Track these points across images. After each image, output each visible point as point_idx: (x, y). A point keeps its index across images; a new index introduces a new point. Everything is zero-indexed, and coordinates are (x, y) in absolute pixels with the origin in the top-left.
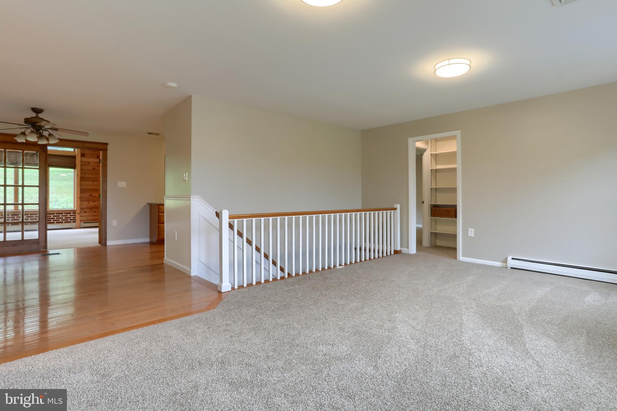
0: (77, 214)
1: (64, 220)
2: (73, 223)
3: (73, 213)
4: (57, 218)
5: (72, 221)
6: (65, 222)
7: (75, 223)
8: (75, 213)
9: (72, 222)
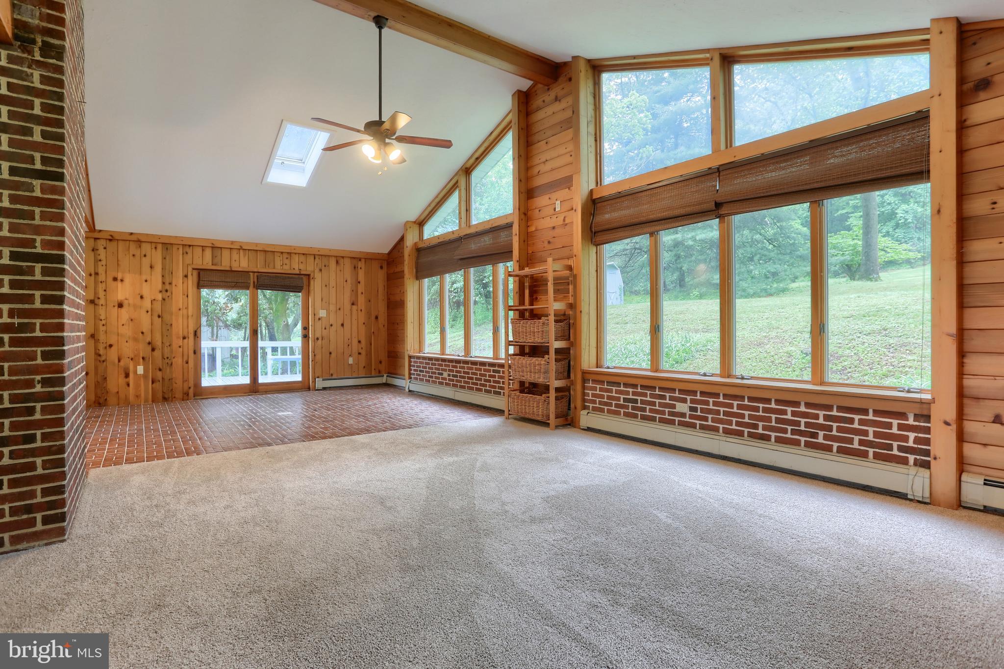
0: (935, 425)
1: (870, 444)
2: (913, 470)
3: (917, 417)
4: (839, 429)
5: (912, 458)
6: (877, 456)
7: (925, 473)
8: (927, 418)
9: (911, 461)
